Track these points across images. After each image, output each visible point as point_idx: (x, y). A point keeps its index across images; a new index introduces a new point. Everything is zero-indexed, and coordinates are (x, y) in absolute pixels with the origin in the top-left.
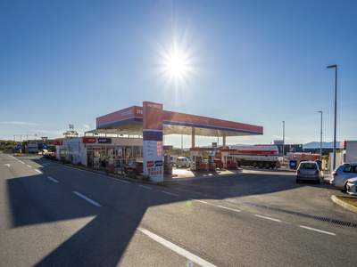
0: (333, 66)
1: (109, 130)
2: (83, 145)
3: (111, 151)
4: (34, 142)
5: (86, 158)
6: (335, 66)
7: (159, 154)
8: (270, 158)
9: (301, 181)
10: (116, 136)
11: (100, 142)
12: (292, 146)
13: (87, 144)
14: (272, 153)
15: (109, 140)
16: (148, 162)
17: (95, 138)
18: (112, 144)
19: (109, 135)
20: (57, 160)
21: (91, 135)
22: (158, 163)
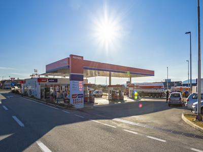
0: (189, 33)
1: (55, 74)
2: (38, 83)
3: (57, 88)
4: (8, 81)
5: (40, 92)
6: (190, 32)
7: (80, 90)
8: (159, 91)
9: (171, 105)
10: (60, 77)
11: (49, 82)
12: (176, 82)
13: (41, 83)
14: (160, 87)
15: (56, 80)
16: (73, 95)
17: (46, 79)
18: (58, 83)
19: (56, 77)
20: (19, 94)
21: (44, 76)
22: (80, 96)
